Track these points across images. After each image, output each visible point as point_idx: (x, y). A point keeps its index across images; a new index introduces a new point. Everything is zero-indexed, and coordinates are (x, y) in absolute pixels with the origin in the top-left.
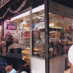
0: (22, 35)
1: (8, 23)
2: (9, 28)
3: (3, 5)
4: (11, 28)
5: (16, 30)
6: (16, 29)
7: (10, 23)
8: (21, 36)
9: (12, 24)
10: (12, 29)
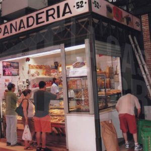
0: (27, 84)
1: (5, 64)
2: (7, 73)
3: (4, 35)
4: (9, 73)
5: (18, 77)
6: (18, 74)
7: (8, 63)
8: (26, 86)
9: (11, 66)
10: (12, 75)
